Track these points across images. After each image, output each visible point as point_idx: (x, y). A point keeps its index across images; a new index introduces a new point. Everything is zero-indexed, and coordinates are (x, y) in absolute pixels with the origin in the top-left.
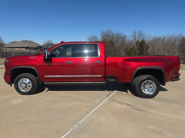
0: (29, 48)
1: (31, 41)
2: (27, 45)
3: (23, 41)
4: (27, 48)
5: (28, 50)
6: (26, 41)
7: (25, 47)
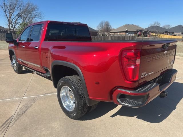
0: (129, 32)
1: (133, 25)
2: (126, 30)
3: (126, 25)
4: (126, 32)
5: (127, 34)
6: (129, 25)
7: (125, 31)
